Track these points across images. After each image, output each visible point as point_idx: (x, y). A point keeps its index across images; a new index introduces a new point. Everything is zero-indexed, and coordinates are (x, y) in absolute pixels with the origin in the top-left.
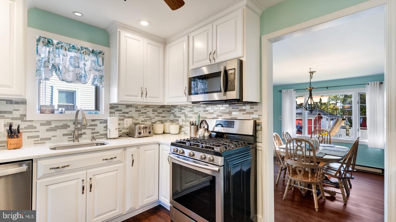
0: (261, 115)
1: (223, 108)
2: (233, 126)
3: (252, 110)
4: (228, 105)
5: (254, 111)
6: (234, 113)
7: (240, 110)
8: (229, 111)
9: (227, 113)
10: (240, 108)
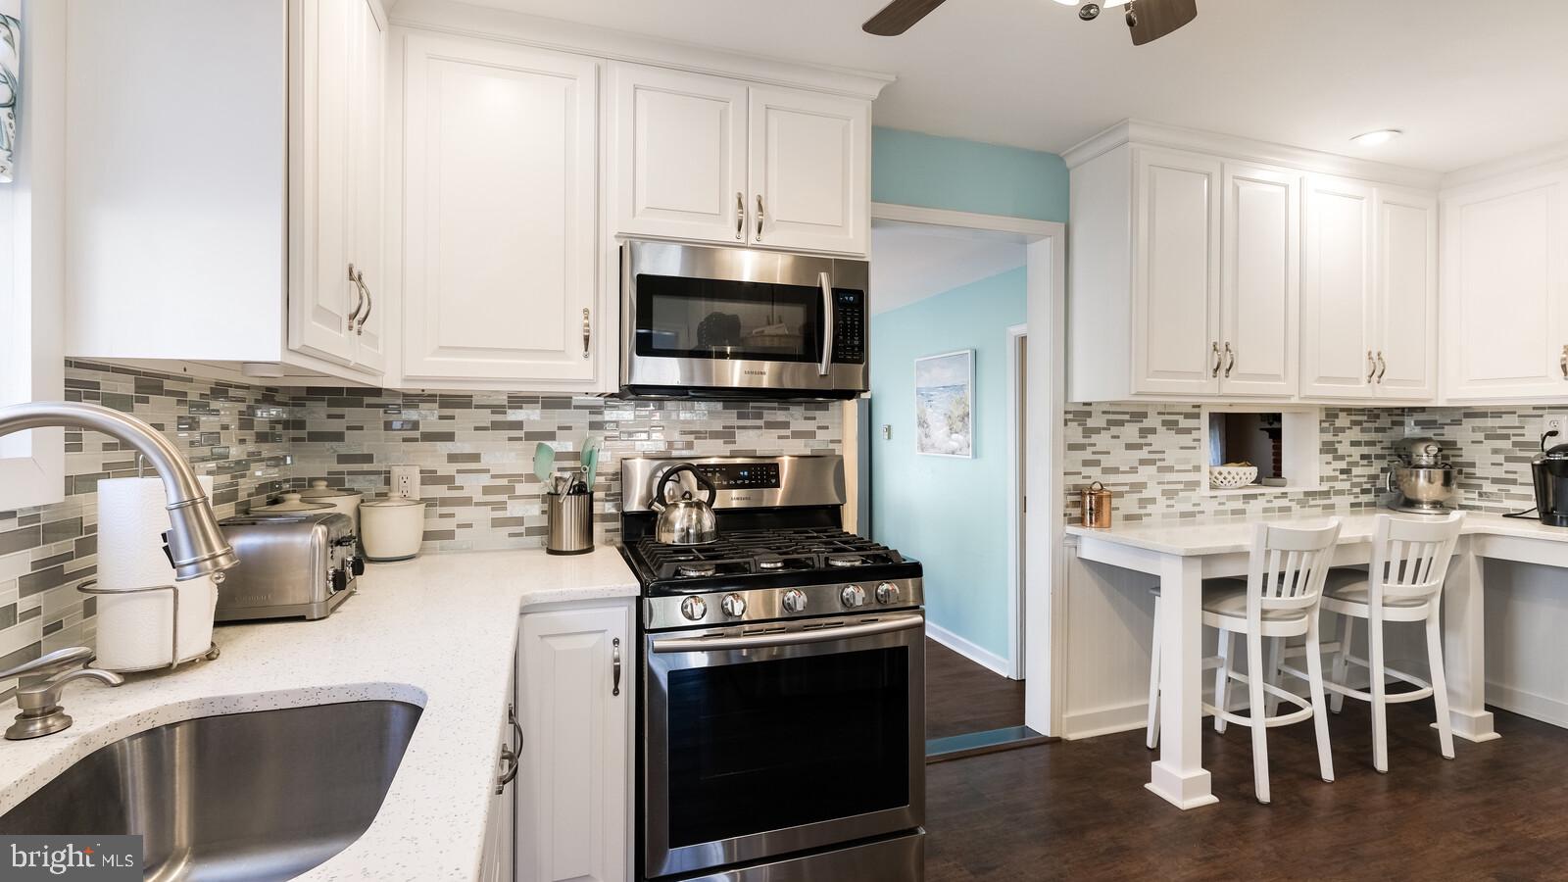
0: (840, 441)
1: (698, 414)
2: (773, 481)
3: (810, 426)
4: (719, 406)
5: (819, 428)
6: (740, 436)
7: (770, 425)
8: (724, 427)
9: (714, 435)
10: (769, 416)
